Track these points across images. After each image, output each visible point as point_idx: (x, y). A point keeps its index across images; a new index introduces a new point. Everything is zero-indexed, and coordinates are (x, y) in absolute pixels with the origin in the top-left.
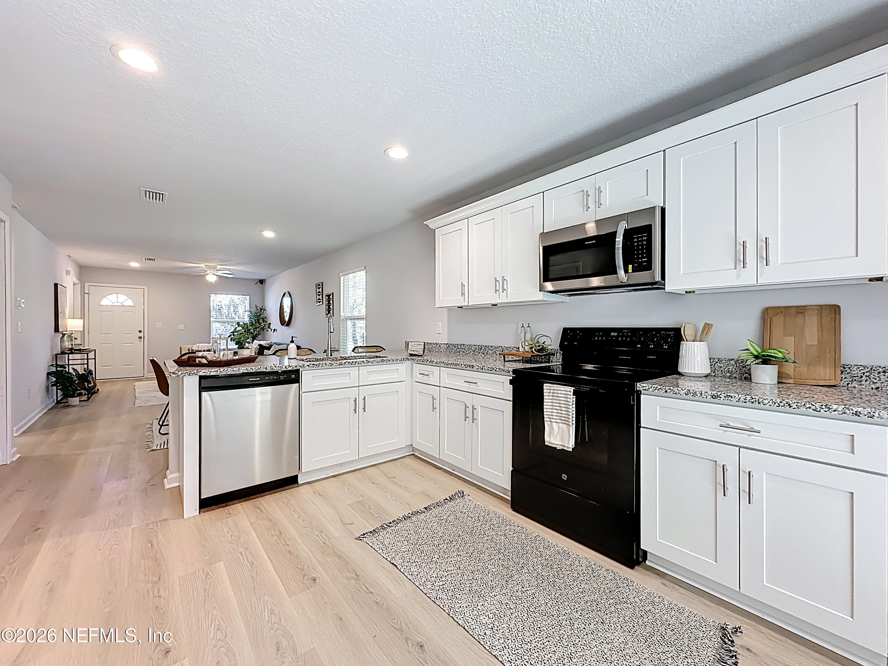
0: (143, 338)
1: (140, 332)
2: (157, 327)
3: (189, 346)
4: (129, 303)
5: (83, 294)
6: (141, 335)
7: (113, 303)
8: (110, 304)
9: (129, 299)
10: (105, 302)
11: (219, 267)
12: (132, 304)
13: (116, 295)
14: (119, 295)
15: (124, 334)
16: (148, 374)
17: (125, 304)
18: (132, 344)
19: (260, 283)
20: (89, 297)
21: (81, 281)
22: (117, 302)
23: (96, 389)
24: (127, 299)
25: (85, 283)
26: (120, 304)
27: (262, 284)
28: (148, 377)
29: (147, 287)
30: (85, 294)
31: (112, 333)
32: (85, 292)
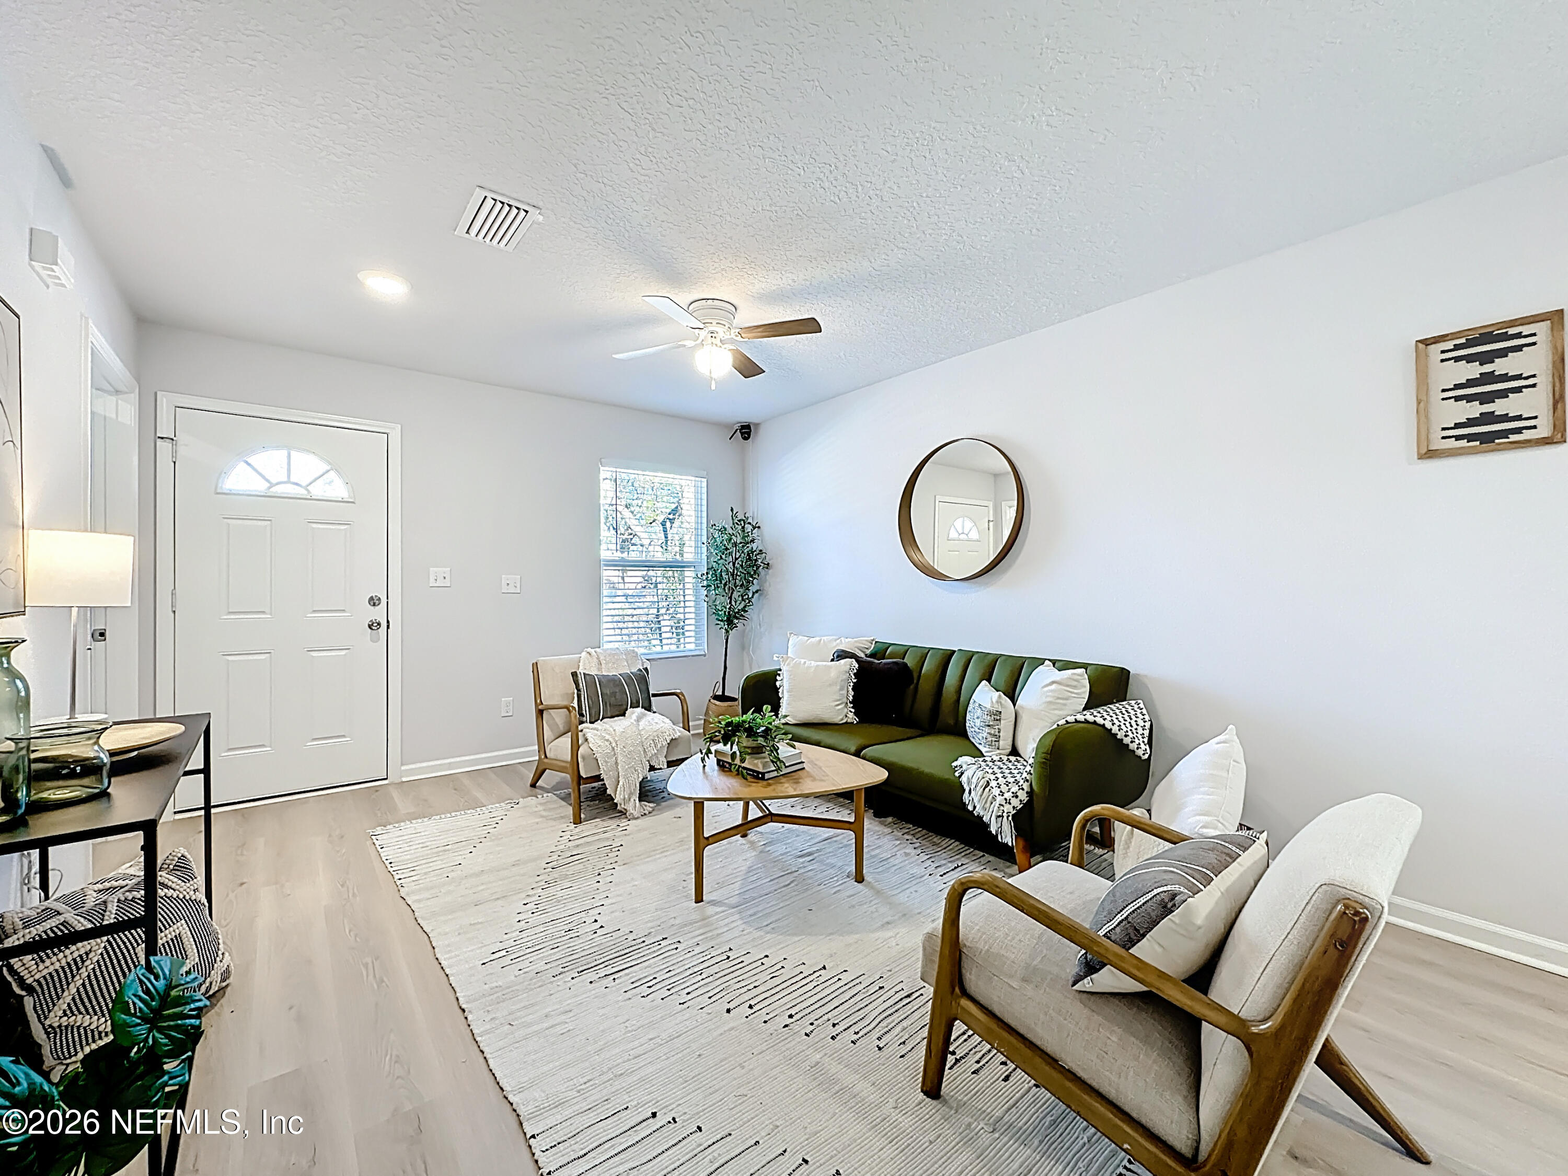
0: (384, 624)
1: (374, 602)
2: (436, 583)
3: (568, 661)
5: (152, 439)
6: (378, 614)
7: (272, 485)
8: (260, 486)
9: (334, 473)
10: (239, 479)
12: (346, 497)
13: (284, 453)
14: (293, 453)
15: (314, 611)
16: (403, 768)
17: (317, 491)
18: (343, 653)
19: (742, 434)
20: (174, 453)
21: (138, 380)
22: (286, 479)
23: (216, 976)
24: (328, 471)
25: (158, 393)
26: (302, 492)
27: (746, 439)
28: (404, 779)
29: (400, 426)
30: (159, 441)
31: (267, 610)
32: (158, 435)
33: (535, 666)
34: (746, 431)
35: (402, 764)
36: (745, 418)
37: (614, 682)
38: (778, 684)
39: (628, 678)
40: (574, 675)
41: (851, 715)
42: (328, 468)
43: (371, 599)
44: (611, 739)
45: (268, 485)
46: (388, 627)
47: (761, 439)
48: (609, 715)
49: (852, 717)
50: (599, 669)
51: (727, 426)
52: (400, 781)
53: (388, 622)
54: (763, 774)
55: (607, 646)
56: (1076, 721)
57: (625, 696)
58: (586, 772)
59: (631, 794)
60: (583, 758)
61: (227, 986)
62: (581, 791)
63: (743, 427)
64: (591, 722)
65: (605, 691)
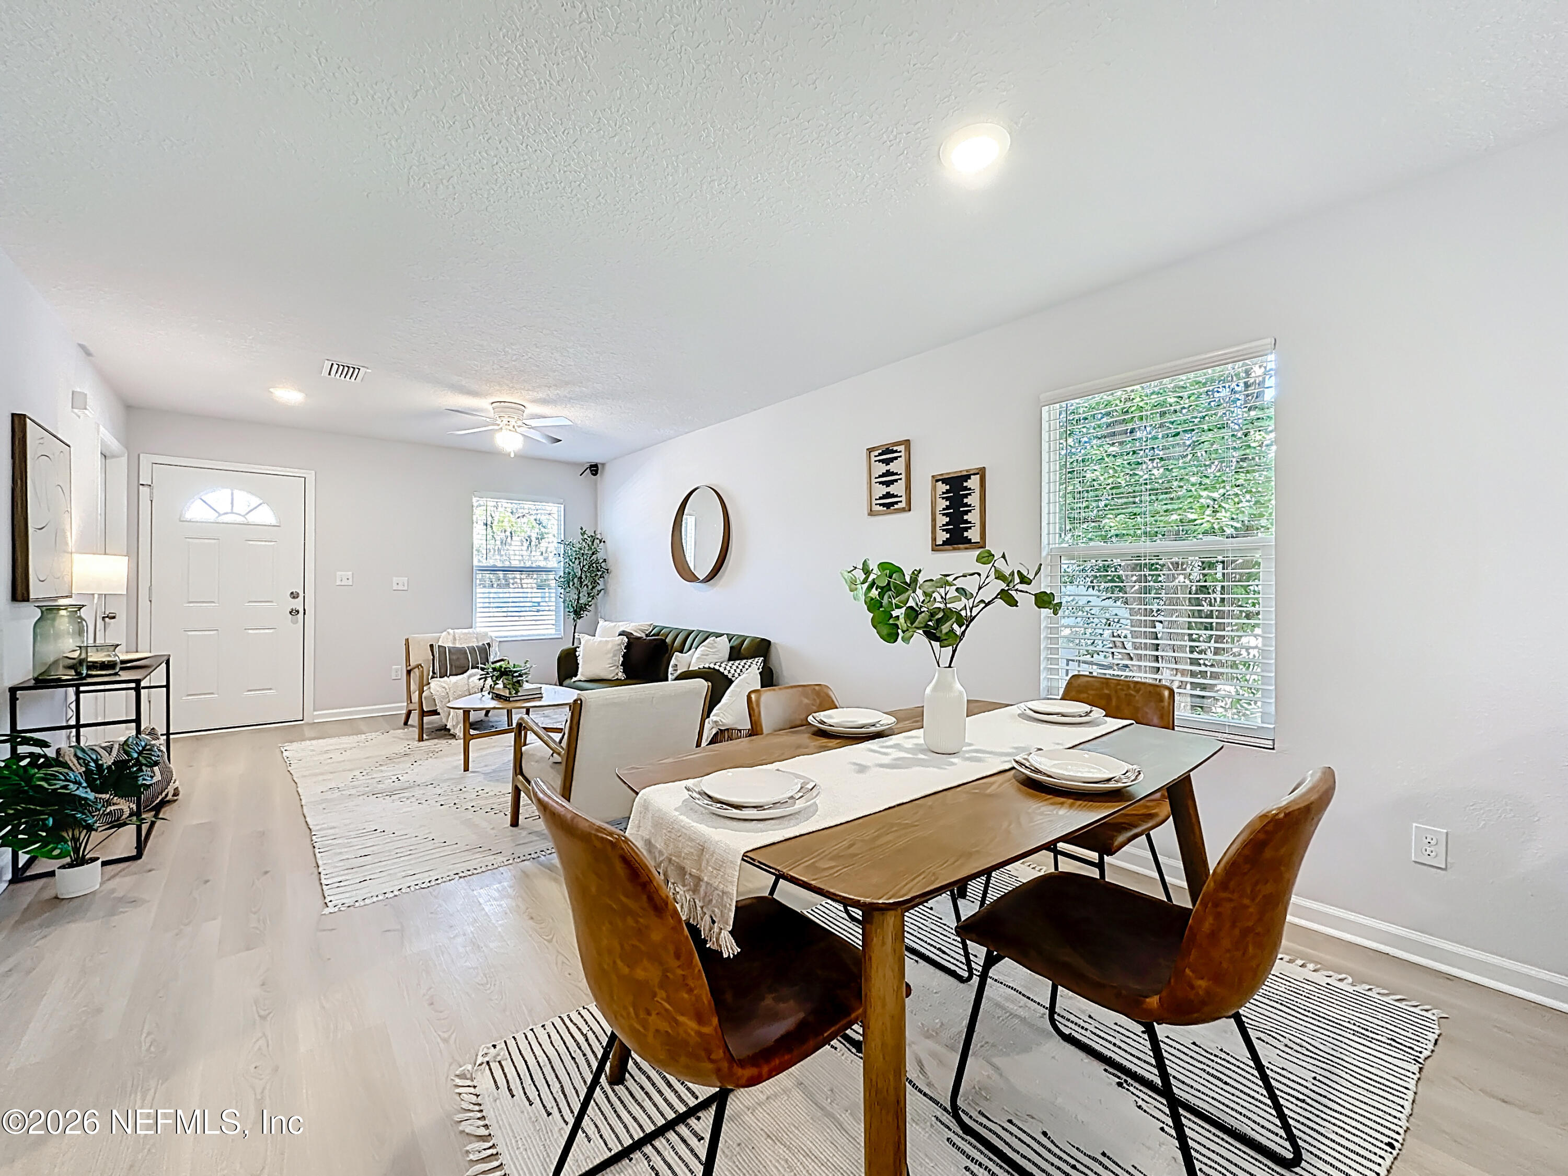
0: (302, 611)
1: (294, 596)
2: (339, 583)
3: (429, 637)
4: (265, 516)
5: (136, 485)
6: (297, 604)
7: (220, 515)
8: (211, 516)
9: (265, 505)
10: (196, 511)
11: (532, 409)
12: (274, 522)
13: (228, 491)
14: (236, 492)
15: (249, 602)
16: (315, 713)
17: (253, 518)
18: (271, 631)
19: (591, 471)
20: (151, 493)
21: (127, 448)
22: (230, 511)
23: (170, 790)
24: (261, 504)
25: (141, 456)
26: (240, 519)
27: (595, 474)
28: (316, 721)
29: (313, 472)
30: (141, 487)
31: (216, 601)
32: (141, 483)
33: (407, 640)
34: (594, 469)
35: (315, 710)
36: (594, 460)
37: (462, 651)
38: (577, 654)
39: (472, 650)
40: (431, 646)
41: (620, 674)
42: (261, 501)
43: (292, 593)
44: (447, 687)
45: (217, 515)
46: (304, 613)
47: (608, 476)
48: (454, 673)
49: (621, 676)
50: (454, 643)
51: (581, 464)
52: (312, 722)
53: (304, 610)
54: (509, 697)
55: (478, 630)
56: (704, 668)
57: (467, 661)
58: (426, 707)
59: (458, 723)
60: (425, 698)
61: (176, 800)
62: (424, 721)
63: (591, 466)
64: (440, 677)
65: (452, 657)
